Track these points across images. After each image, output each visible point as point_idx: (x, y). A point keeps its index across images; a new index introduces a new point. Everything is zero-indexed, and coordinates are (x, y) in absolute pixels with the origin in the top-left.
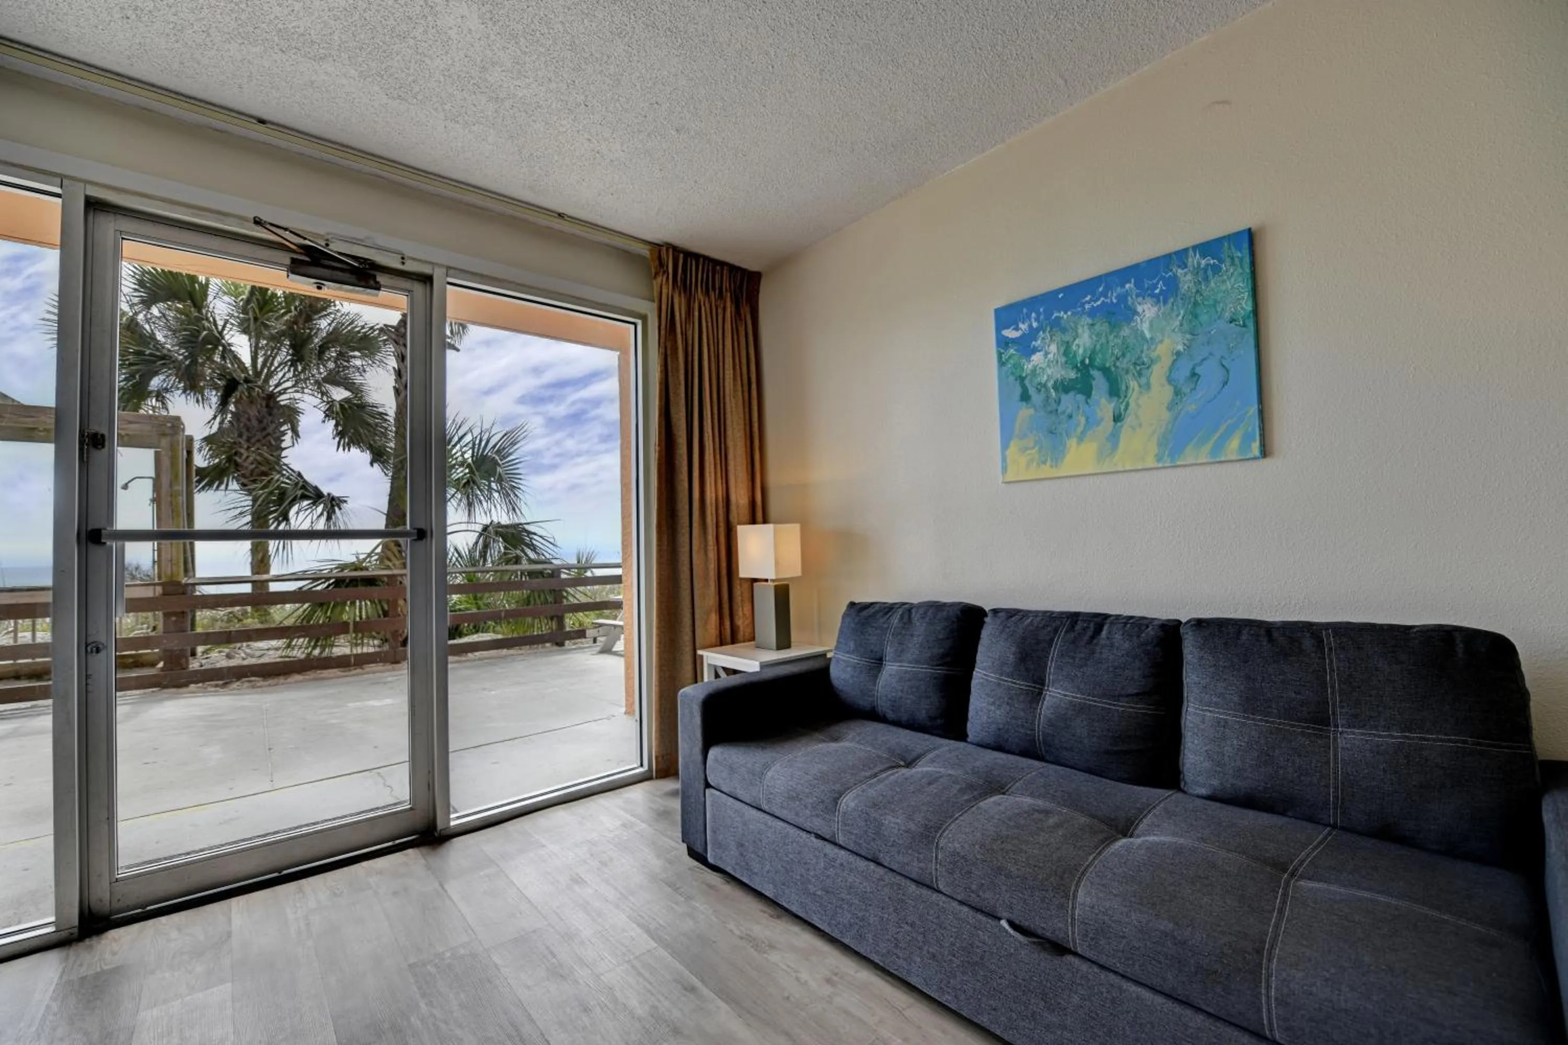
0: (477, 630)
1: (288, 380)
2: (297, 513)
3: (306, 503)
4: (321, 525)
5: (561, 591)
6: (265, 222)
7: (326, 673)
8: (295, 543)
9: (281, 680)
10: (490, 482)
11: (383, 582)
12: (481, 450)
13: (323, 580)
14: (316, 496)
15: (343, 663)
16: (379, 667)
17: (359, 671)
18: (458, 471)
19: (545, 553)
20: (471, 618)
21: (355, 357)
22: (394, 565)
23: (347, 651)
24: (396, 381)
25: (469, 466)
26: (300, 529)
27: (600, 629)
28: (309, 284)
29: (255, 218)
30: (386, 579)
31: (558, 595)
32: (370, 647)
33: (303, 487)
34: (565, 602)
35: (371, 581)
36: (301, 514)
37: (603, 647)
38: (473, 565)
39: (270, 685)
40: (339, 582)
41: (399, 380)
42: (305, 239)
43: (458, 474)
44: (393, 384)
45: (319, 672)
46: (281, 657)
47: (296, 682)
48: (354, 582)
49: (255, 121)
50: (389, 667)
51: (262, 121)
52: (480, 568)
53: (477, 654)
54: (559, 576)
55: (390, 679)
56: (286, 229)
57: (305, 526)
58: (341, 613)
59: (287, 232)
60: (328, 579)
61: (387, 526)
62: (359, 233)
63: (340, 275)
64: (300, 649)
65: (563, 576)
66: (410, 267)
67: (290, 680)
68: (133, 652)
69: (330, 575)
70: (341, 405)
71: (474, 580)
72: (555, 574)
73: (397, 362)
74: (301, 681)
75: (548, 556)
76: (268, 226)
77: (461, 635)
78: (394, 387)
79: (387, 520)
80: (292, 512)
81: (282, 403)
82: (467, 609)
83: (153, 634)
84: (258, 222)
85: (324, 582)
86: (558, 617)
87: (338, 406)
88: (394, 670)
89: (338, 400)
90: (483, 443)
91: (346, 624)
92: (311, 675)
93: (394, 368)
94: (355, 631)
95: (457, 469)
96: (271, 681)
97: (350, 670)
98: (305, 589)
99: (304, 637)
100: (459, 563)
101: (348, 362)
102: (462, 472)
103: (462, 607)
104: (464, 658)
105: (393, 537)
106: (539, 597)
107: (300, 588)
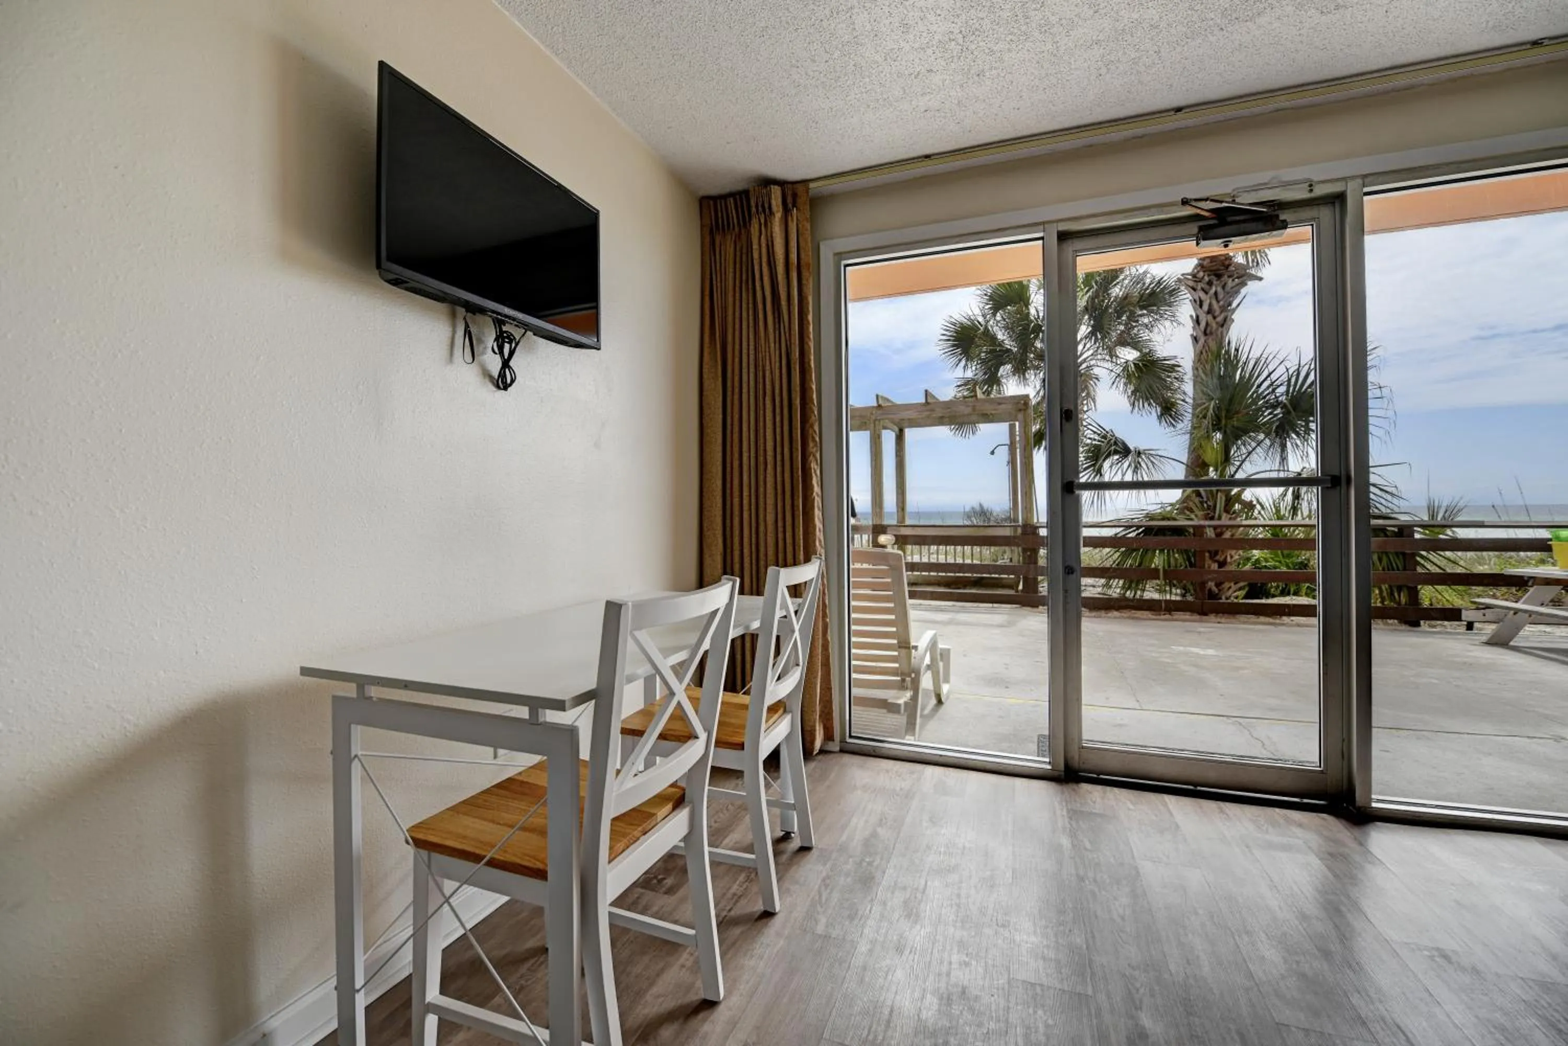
0: (1285, 593)
1: (1088, 349)
2: (1111, 467)
3: (1116, 457)
4: (1128, 477)
5: (1414, 555)
6: (1191, 200)
7: (1139, 614)
8: (1107, 493)
9: (1103, 613)
10: (1308, 422)
11: (1189, 533)
12: (1298, 387)
13: (1134, 528)
14: (1125, 451)
15: (1152, 607)
16: (1187, 616)
17: (1167, 616)
18: (1266, 414)
19: (1378, 505)
20: (1278, 577)
21: (1141, 316)
22: (1196, 516)
23: (1156, 596)
24: (1194, 328)
25: (1284, 406)
26: (1114, 480)
27: (1487, 611)
28: (1218, 245)
29: (1182, 200)
30: (1191, 530)
31: (1409, 560)
32: (1175, 595)
33: (1115, 443)
34: (1419, 570)
35: (1178, 531)
36: (1113, 468)
37: (1493, 637)
38: (1280, 518)
39: (1095, 617)
40: (1149, 531)
41: (1197, 327)
42: (1221, 202)
43: (1265, 417)
44: (1191, 331)
45: (1133, 611)
46: (1099, 594)
47: (1115, 618)
48: (1161, 531)
49: (1173, 113)
50: (1197, 617)
51: (1178, 110)
52: (1290, 522)
53: (1293, 618)
54: (1411, 535)
55: (1202, 630)
56: (1206, 200)
57: (1117, 478)
58: (1151, 561)
59: (1208, 202)
60: (1138, 527)
61: (1186, 477)
62: (1264, 177)
63: (1243, 226)
64: (1116, 589)
65: (1417, 536)
66: (1319, 191)
67: (1110, 615)
68: (997, 576)
69: (1141, 524)
70: (1135, 364)
71: (1280, 535)
72: (1406, 532)
73: (1194, 308)
74: (1119, 618)
75: (1383, 509)
76: (1194, 203)
77: (1268, 595)
78: (1192, 335)
79: (1187, 470)
80: (1107, 465)
81: (1082, 371)
82: (1275, 567)
83: (1011, 564)
84: (1185, 202)
85: (1134, 531)
86: (1409, 588)
87: (1132, 365)
88: (1201, 621)
89: (1131, 359)
90: (1301, 379)
91: (1156, 570)
92: (1126, 613)
93: (1191, 316)
94: (1165, 579)
95: (1264, 412)
96: (1094, 614)
97: (1160, 615)
98: (1119, 535)
99: (1120, 578)
100: (1262, 516)
101: (1137, 321)
102: (1269, 414)
103: (1268, 564)
104: (1278, 621)
105: (1195, 487)
106: (1380, 560)
107: (1116, 534)
